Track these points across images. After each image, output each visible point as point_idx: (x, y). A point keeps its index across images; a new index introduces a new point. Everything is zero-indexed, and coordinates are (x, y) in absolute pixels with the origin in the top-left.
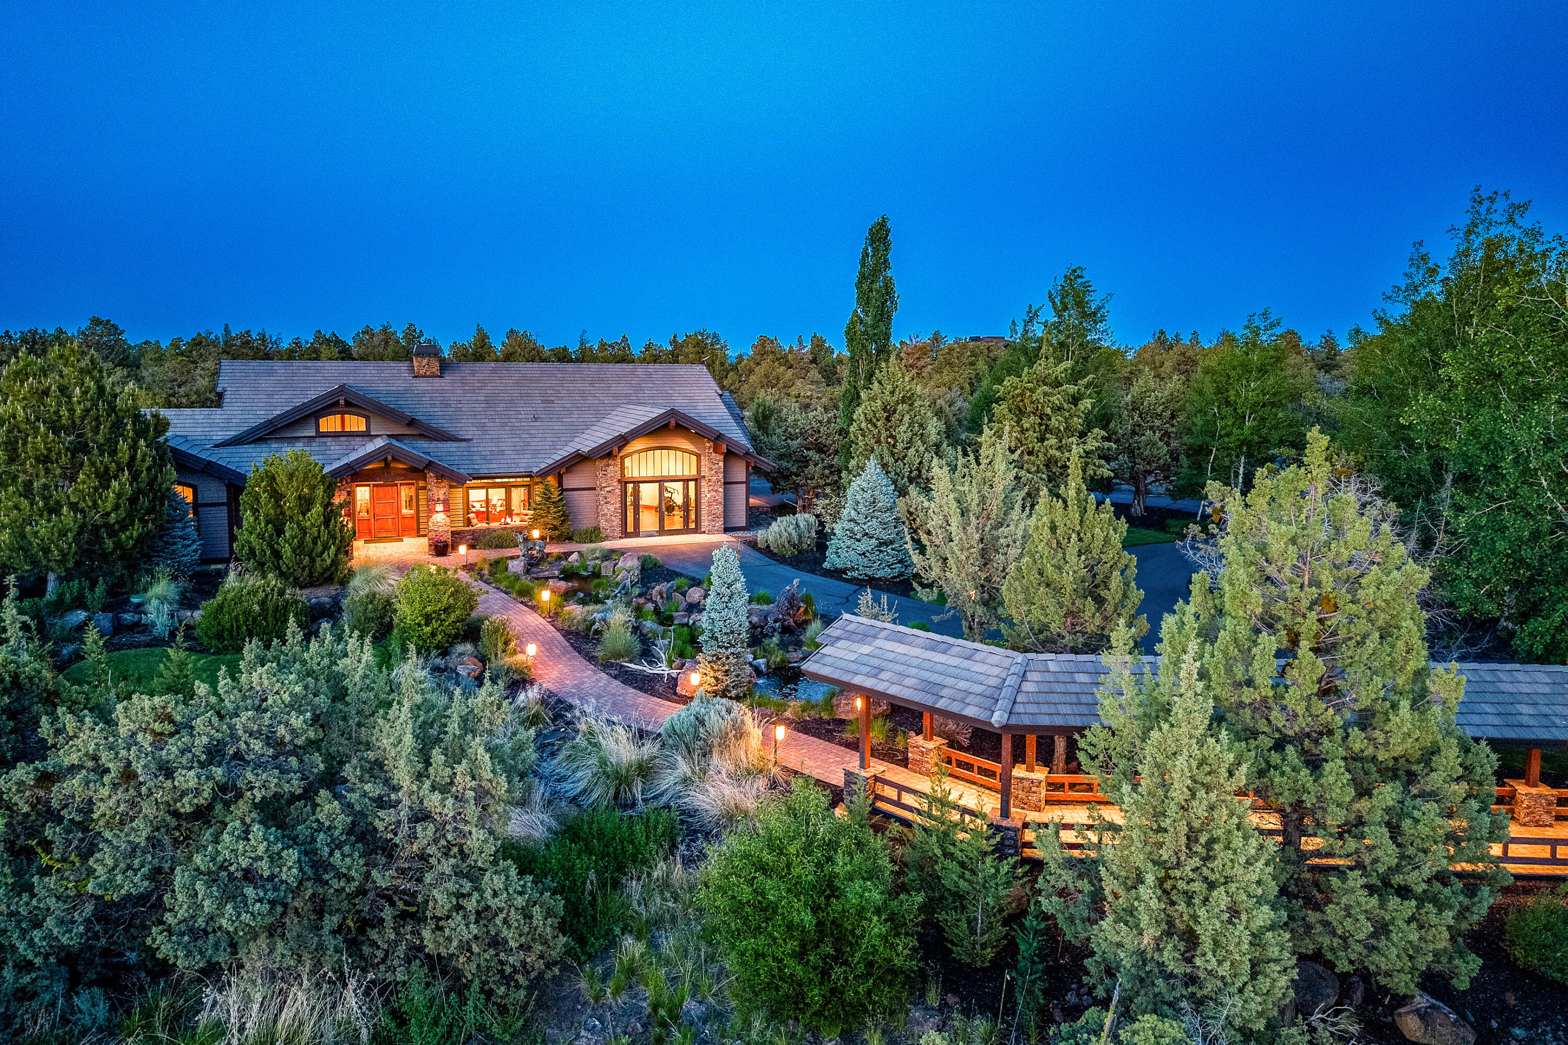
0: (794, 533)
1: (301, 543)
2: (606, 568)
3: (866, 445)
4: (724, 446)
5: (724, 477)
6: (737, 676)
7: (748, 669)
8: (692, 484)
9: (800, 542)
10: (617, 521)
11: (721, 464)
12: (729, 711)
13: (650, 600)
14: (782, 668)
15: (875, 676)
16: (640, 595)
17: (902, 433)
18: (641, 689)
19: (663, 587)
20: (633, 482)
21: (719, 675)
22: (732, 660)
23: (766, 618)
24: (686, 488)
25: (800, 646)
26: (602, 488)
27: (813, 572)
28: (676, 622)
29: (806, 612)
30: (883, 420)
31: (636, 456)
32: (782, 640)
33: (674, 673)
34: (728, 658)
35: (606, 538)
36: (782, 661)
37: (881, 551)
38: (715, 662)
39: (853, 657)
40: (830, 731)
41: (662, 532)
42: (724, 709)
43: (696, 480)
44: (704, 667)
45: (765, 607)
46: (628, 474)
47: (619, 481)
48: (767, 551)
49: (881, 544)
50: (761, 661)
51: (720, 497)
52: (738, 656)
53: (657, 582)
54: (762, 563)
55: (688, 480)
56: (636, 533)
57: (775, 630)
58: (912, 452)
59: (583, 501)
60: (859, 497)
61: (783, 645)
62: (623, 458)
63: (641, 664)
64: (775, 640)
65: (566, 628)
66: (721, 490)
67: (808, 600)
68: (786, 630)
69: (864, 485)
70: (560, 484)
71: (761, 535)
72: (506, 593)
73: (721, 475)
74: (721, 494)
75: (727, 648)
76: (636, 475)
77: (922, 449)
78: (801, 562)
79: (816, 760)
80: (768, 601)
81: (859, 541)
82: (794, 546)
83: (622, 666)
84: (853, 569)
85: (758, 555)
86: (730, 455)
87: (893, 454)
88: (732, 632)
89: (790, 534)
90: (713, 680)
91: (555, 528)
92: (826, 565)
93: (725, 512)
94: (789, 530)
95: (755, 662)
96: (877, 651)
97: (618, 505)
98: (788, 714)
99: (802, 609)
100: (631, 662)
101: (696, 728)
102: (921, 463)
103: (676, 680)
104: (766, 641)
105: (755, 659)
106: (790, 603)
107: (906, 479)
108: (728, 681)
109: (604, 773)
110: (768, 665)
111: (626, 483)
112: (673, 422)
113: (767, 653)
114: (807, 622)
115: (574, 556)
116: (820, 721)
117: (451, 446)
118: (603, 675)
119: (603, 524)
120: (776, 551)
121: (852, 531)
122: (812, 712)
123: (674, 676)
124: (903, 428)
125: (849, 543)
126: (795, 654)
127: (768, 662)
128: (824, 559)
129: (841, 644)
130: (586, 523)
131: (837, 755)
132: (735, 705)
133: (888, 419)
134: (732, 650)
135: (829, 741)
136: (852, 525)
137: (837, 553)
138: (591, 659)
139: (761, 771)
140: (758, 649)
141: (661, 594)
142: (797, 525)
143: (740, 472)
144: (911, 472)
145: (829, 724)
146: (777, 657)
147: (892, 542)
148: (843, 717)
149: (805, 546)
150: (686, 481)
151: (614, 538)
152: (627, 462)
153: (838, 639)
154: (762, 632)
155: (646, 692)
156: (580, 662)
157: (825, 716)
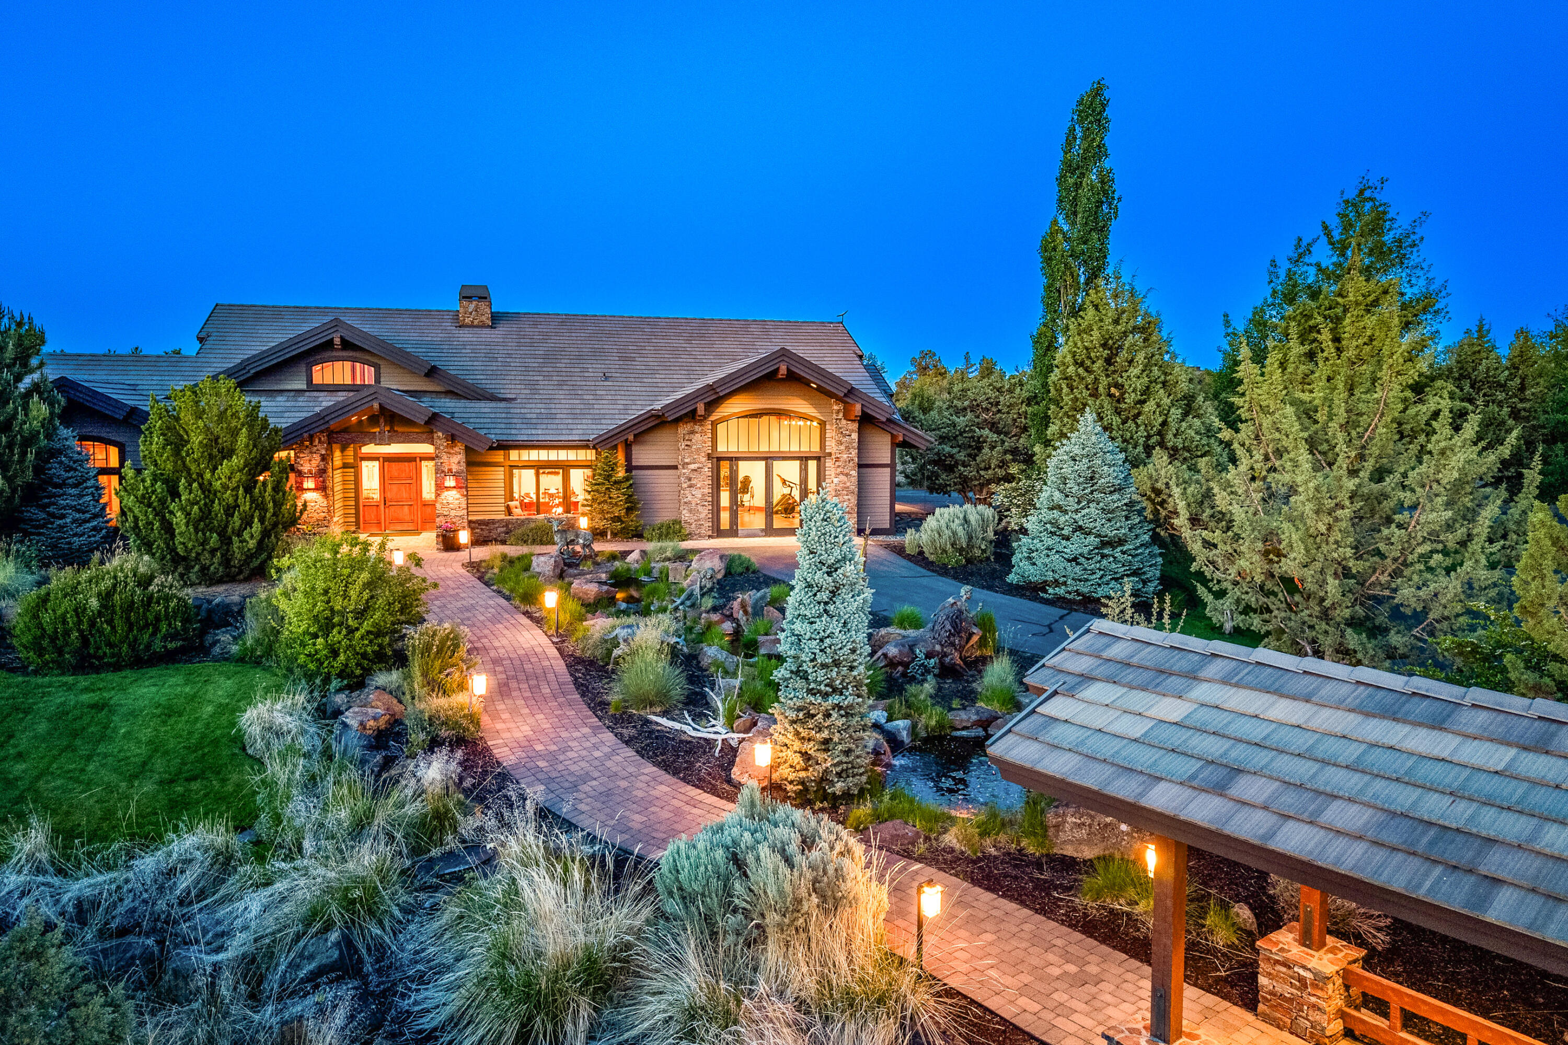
0: (961, 532)
1: (207, 513)
2: (675, 571)
3: (1076, 399)
4: (858, 407)
5: (859, 456)
6: (847, 752)
7: (872, 739)
8: (812, 465)
9: (970, 546)
10: (705, 512)
11: (855, 436)
12: (808, 843)
13: (730, 617)
14: (941, 738)
15: (1219, 789)
16: (715, 609)
17: (1134, 379)
18: (666, 767)
19: (750, 596)
20: (730, 459)
21: (810, 748)
22: (837, 720)
23: (912, 648)
24: (804, 471)
25: (973, 701)
26: (685, 465)
27: (990, 588)
28: (763, 651)
29: (983, 642)
30: (1100, 363)
31: (733, 423)
32: (940, 689)
33: (734, 738)
34: (827, 715)
35: (689, 536)
36: (941, 726)
37: (1103, 556)
38: (803, 722)
39: (1137, 729)
40: (1045, 887)
41: (769, 531)
42: (796, 838)
43: (818, 459)
44: (782, 730)
45: (912, 633)
46: (721, 448)
47: (709, 457)
48: (919, 558)
49: (1104, 544)
50: (901, 725)
51: (852, 483)
52: (847, 712)
53: (743, 590)
54: (912, 573)
55: (807, 458)
56: (733, 532)
57: (928, 671)
58: (1150, 406)
59: (661, 482)
60: (1066, 470)
61: (941, 698)
62: (714, 424)
63: (680, 720)
64: (929, 687)
65: (578, 653)
66: (854, 473)
67: (986, 624)
68: (947, 671)
69: (1077, 450)
70: (628, 458)
71: (909, 538)
72: (508, 599)
73: (854, 453)
74: (854, 480)
75: (825, 696)
76: (733, 448)
77: (1166, 401)
78: (972, 574)
79: (1016, 966)
80: (916, 623)
81: (1067, 539)
82: (961, 550)
83: (647, 722)
84: (1056, 583)
85: (905, 562)
86: (866, 421)
87: (1118, 412)
88: (837, 663)
89: (954, 533)
90: (797, 760)
91: (618, 519)
92: (1012, 578)
93: (860, 505)
94: (954, 526)
95: (890, 726)
96: (1205, 715)
97: (707, 490)
98: (951, 839)
99: (975, 639)
100: (664, 714)
101: (726, 881)
102: (1164, 423)
103: (734, 751)
104: (912, 689)
105: (890, 719)
106: (954, 625)
107: (1140, 449)
108: (827, 762)
109: (502, 978)
110: (913, 729)
111: (719, 459)
112: (783, 370)
113: (911, 709)
114: (984, 661)
115: (635, 556)
116: (1018, 859)
117: (485, 407)
118: (608, 736)
119: (686, 515)
120: (932, 558)
121: (1054, 523)
122: (1002, 838)
123: (734, 743)
124: (1134, 371)
125: (1050, 542)
126: (963, 715)
127: (914, 726)
128: (1008, 566)
129: (1094, 691)
130: (664, 516)
131: (1067, 957)
132: (826, 827)
133: (1109, 361)
134: (835, 699)
135: (1041, 911)
136: (1056, 513)
137: (1029, 558)
138: (598, 706)
139: (881, 1001)
140: (896, 702)
141: (743, 606)
142: (966, 521)
143: (882, 450)
144: (1149, 437)
145: (1039, 865)
146: (930, 719)
147: (1121, 542)
148: (1069, 851)
149: (977, 553)
150: (804, 459)
151: (701, 536)
152: (721, 428)
153: (1086, 678)
154: (904, 675)
155: (675, 773)
156: (578, 710)
157: (1031, 848)
